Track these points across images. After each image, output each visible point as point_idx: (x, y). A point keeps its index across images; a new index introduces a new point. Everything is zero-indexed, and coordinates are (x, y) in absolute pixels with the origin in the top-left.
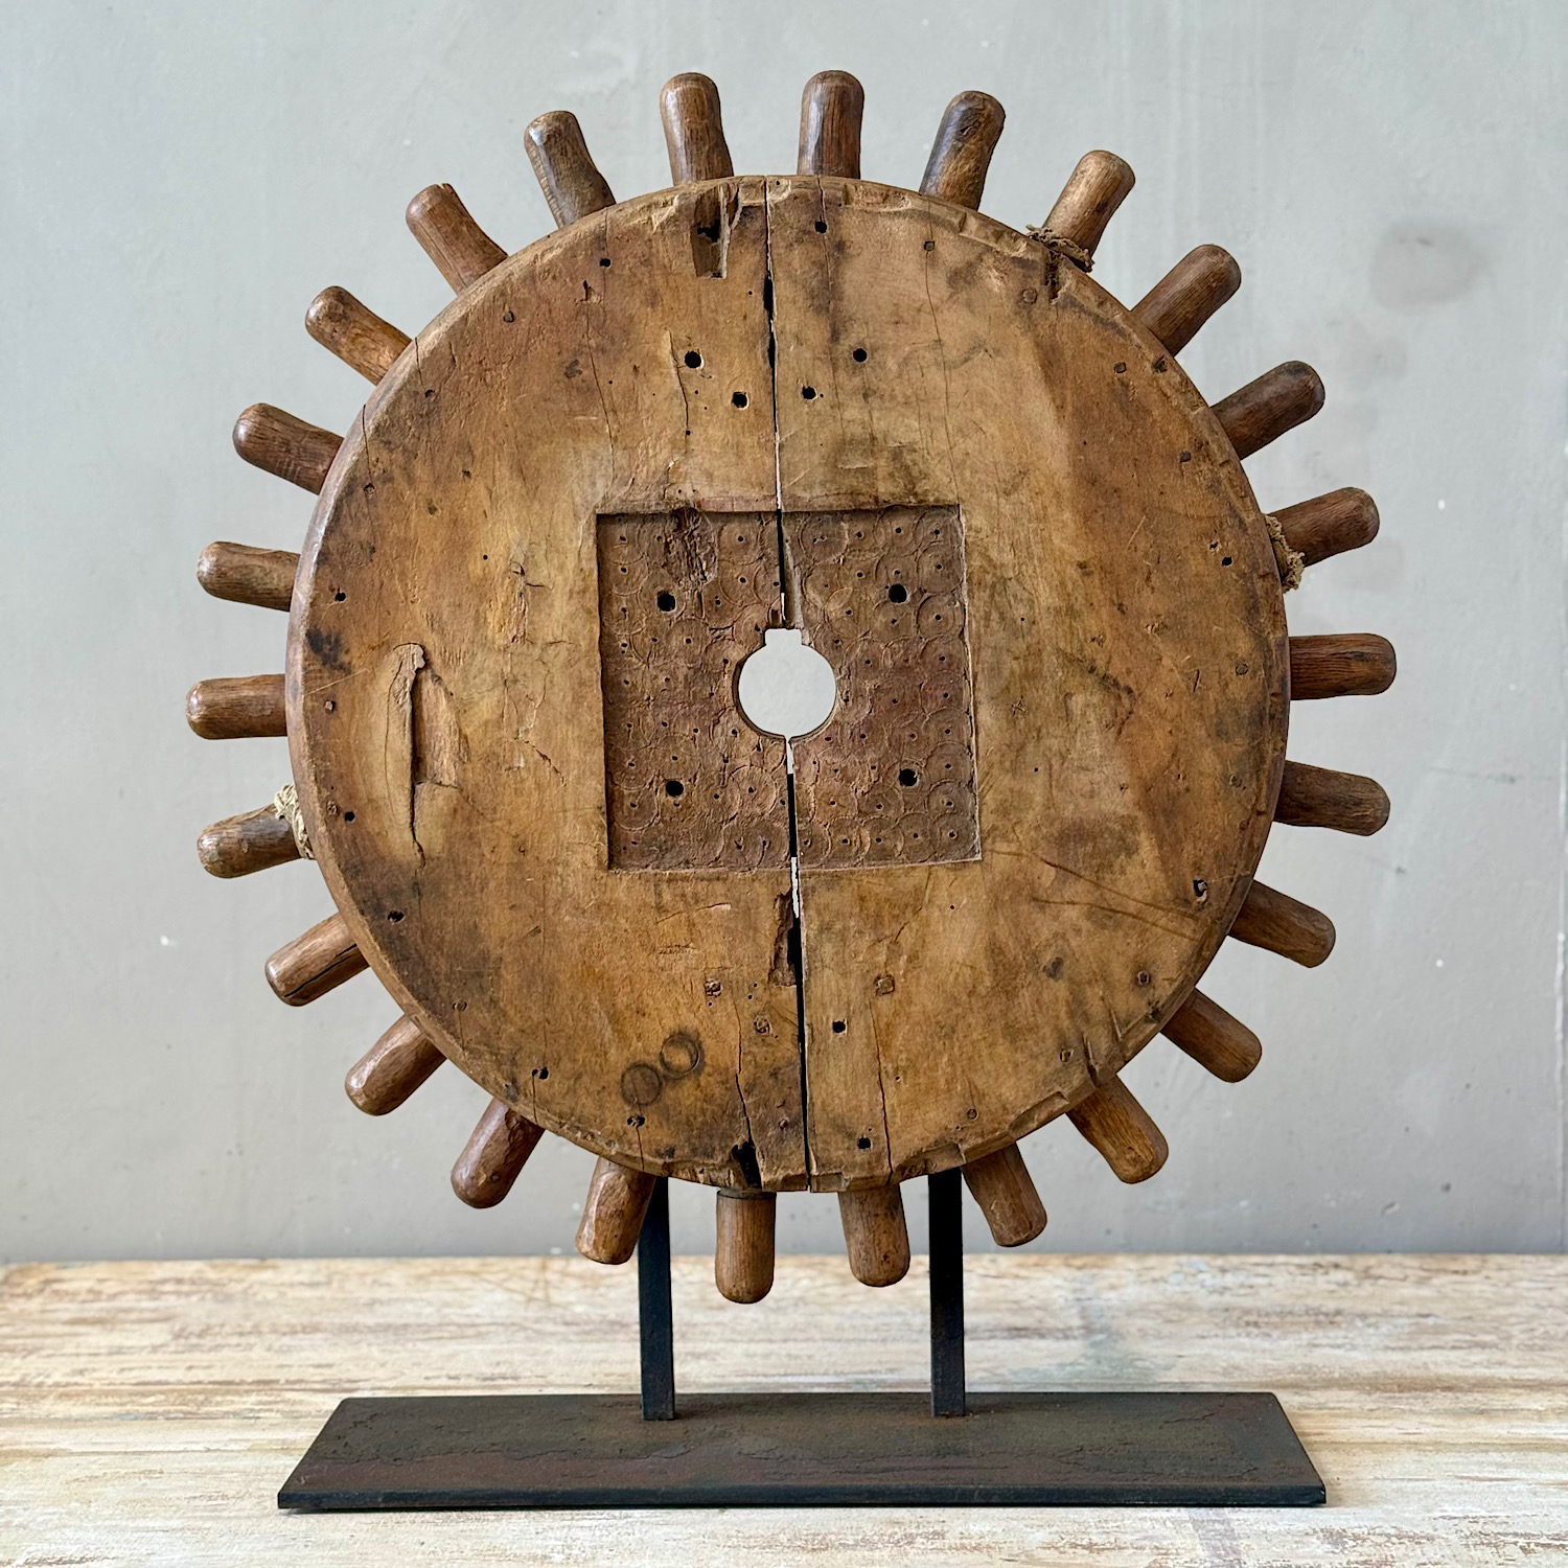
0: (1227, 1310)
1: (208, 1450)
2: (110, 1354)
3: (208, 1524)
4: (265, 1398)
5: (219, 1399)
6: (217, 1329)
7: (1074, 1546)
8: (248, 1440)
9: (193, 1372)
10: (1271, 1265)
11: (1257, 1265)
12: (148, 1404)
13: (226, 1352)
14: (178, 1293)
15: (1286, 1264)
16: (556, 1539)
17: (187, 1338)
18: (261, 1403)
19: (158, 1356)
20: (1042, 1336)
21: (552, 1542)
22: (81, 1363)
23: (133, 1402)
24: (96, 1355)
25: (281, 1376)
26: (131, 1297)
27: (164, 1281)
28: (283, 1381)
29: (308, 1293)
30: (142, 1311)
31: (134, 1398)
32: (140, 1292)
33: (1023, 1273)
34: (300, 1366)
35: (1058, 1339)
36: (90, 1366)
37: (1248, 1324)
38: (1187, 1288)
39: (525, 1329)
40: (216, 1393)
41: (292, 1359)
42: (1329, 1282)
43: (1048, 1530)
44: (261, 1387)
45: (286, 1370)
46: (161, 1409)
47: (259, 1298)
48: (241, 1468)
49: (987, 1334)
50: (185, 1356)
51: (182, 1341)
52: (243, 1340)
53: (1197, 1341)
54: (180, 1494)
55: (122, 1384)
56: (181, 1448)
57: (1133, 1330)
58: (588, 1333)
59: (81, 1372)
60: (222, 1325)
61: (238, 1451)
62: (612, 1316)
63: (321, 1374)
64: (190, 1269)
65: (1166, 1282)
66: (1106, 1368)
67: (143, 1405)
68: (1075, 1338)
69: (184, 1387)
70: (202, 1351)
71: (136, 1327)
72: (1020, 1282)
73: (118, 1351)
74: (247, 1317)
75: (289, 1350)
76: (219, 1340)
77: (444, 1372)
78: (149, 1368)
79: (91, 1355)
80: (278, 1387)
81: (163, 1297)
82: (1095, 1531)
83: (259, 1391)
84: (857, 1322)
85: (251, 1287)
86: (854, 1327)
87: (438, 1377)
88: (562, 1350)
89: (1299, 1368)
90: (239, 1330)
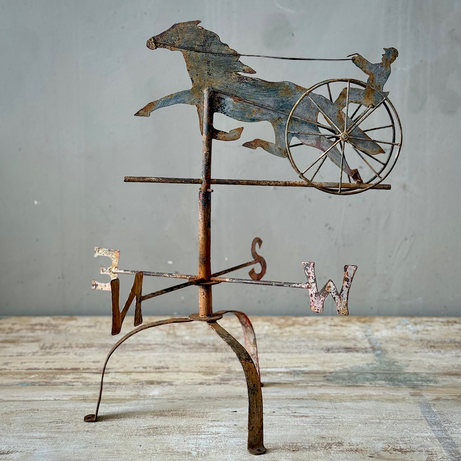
0: (421, 340)
1: (55, 400)
2: (17, 356)
3: (57, 435)
4: (76, 376)
5: (58, 376)
6: (56, 346)
7: (395, 450)
8: (70, 395)
9: (48, 364)
10: (432, 322)
11: (427, 321)
12: (32, 378)
13: (60, 355)
14: (41, 330)
15: (437, 321)
16: (192, 444)
17: (45, 349)
18: (74, 378)
19: (35, 357)
20: (357, 351)
21: (191, 446)
22: (7, 359)
23: (26, 378)
24: (12, 356)
25: (81, 366)
26: (24, 331)
27: (36, 325)
28: (81, 369)
29: (88, 330)
30: (28, 337)
31: (27, 376)
32: (27, 329)
33: (344, 324)
34: (88, 362)
35: (363, 353)
36: (10, 361)
37: (431, 347)
38: (404, 331)
39: (168, 346)
40: (57, 374)
41: (85, 358)
42: (455, 329)
43: (382, 442)
44: (74, 371)
45: (82, 363)
46: (37, 381)
47: (71, 332)
48: (68, 408)
49: (337, 350)
50: (46, 357)
51: (43, 350)
52: (66, 350)
53: (415, 354)
54: (46, 420)
55: (22, 369)
56: (45, 399)
57: (390, 349)
58: (191, 348)
59: (7, 364)
60: (58, 344)
61: (67, 400)
62: (199, 341)
63: (95, 366)
64: (45, 320)
65: (396, 328)
66: (384, 366)
67: (30, 379)
68: (370, 352)
69: (45, 371)
70: (51, 355)
71: (26, 344)
72: (343, 328)
73: (20, 355)
74: (67, 340)
75: (82, 355)
76: (57, 350)
77: (141, 365)
78: (32, 362)
79: (10, 356)
80: (80, 371)
81: (36, 331)
82: (401, 442)
83: (73, 373)
84: (288, 344)
85: (67, 327)
86: (288, 347)
87: (139, 367)
88: (183, 356)
89: (456, 366)
90: (64, 346)
